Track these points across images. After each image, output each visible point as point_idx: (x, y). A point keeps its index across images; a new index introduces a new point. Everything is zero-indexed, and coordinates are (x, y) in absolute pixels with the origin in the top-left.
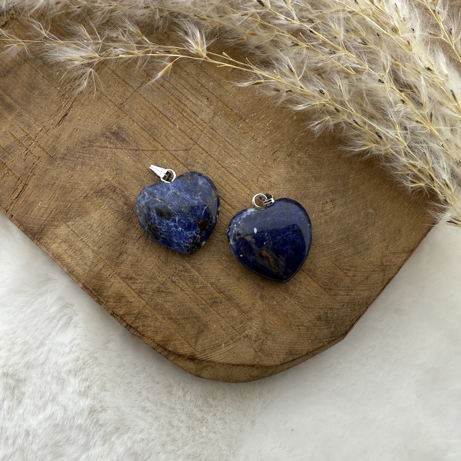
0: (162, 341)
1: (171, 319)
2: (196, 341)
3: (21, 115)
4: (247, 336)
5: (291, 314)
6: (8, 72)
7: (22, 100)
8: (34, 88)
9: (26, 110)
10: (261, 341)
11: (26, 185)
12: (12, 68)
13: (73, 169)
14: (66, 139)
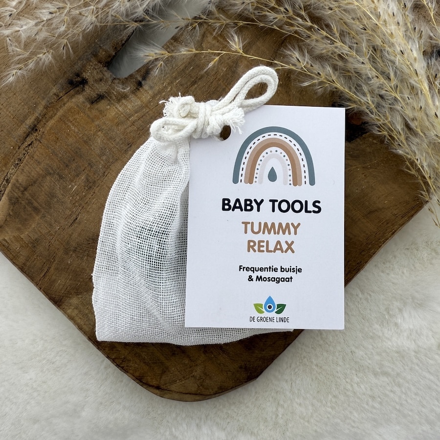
0: (139, 376)
1: (145, 363)
2: (161, 378)
3: (45, 216)
4: (194, 376)
5: (223, 364)
6: (35, 182)
7: (45, 204)
8: (53, 196)
9: (48, 212)
10: (202, 380)
11: (50, 268)
12: (37, 180)
13: (82, 258)
14: (76, 236)
